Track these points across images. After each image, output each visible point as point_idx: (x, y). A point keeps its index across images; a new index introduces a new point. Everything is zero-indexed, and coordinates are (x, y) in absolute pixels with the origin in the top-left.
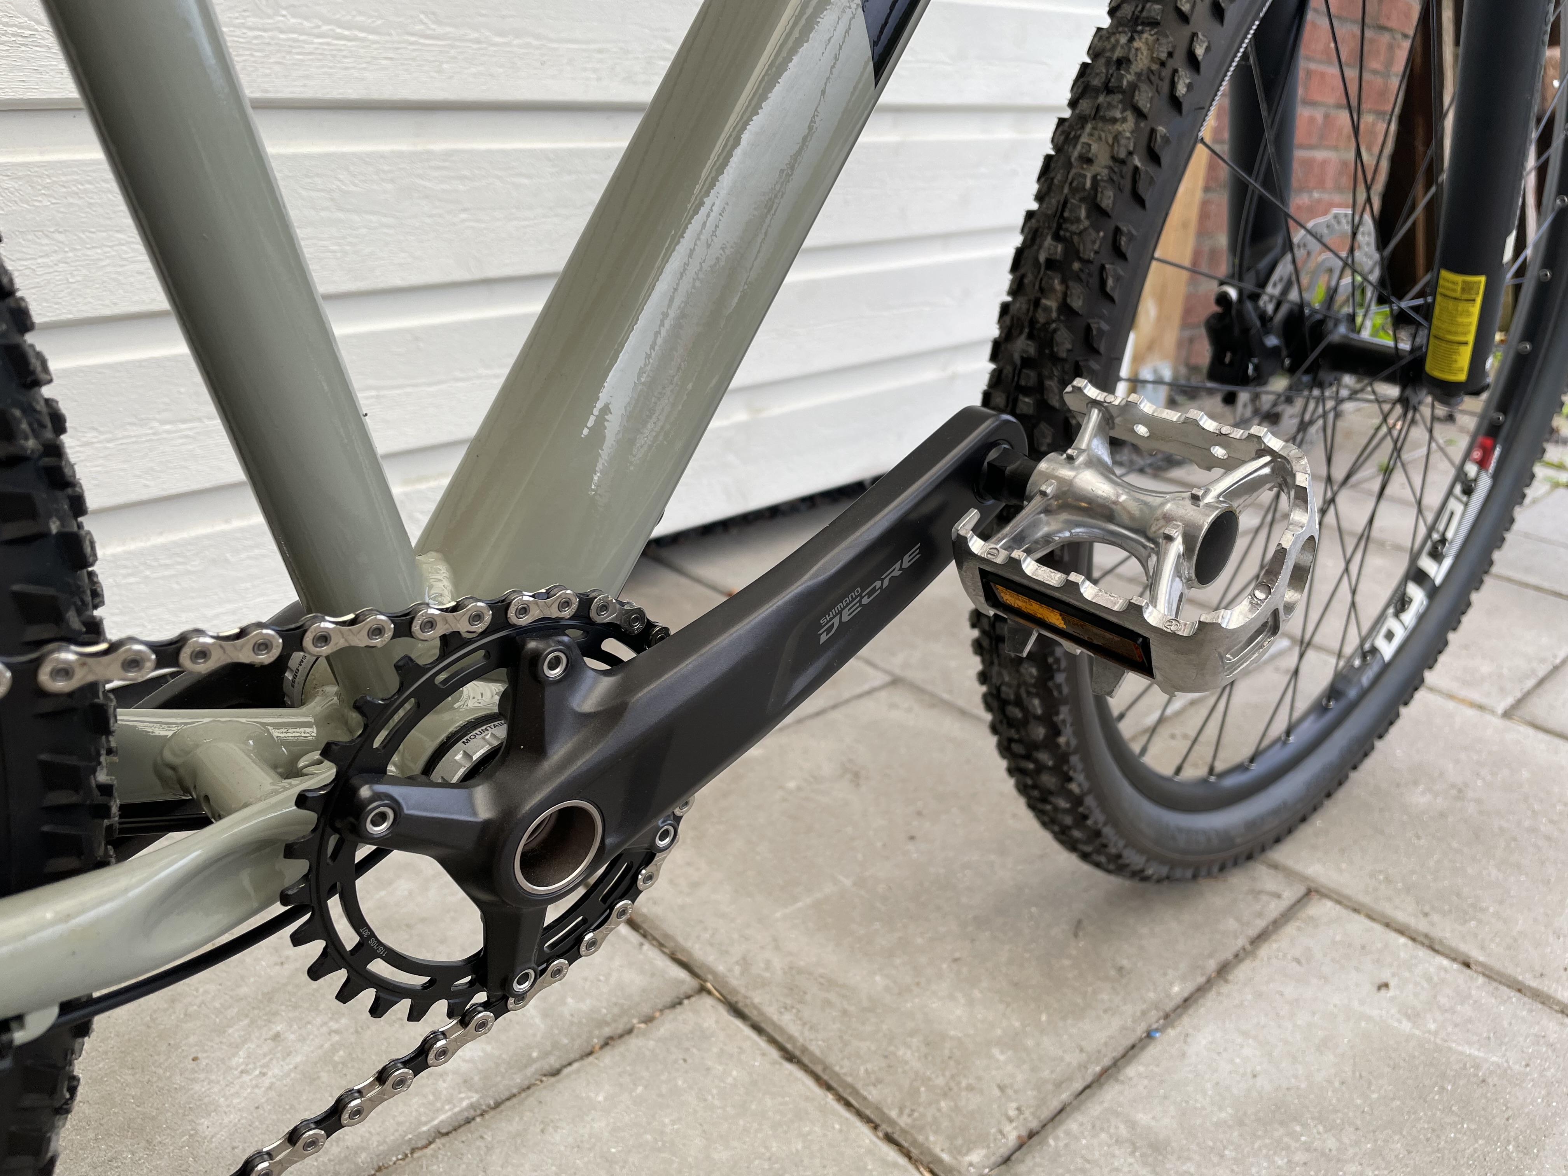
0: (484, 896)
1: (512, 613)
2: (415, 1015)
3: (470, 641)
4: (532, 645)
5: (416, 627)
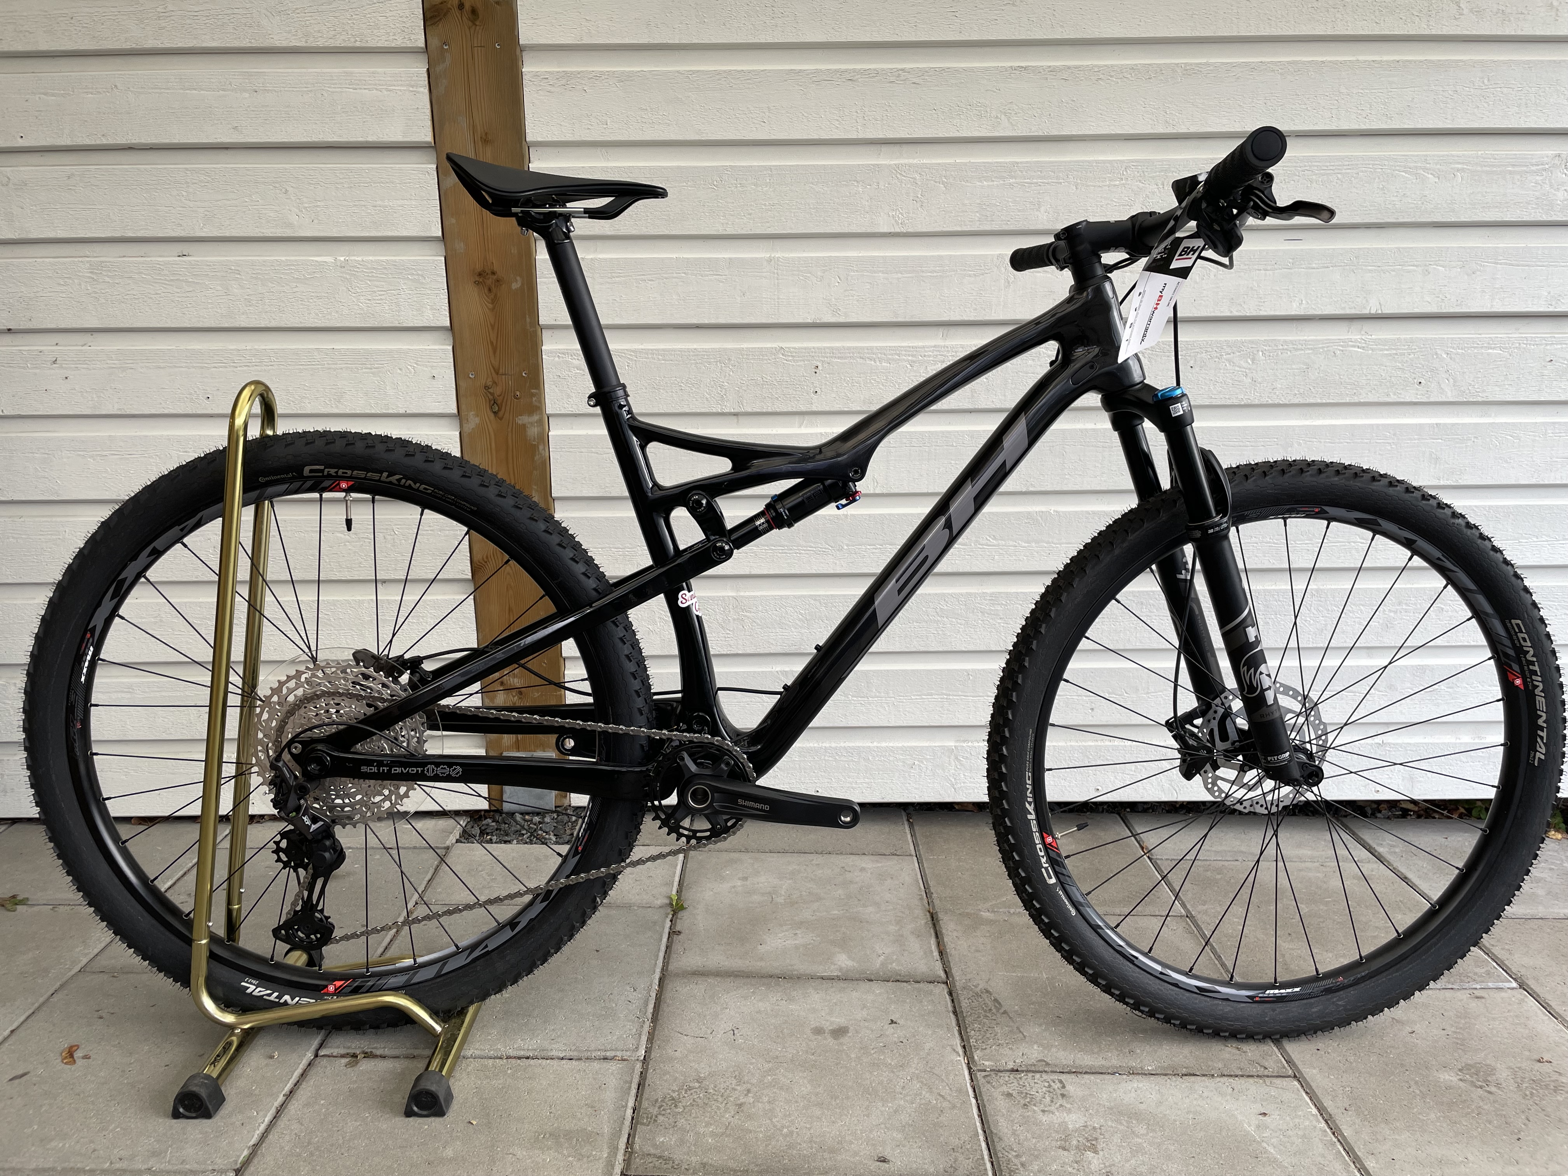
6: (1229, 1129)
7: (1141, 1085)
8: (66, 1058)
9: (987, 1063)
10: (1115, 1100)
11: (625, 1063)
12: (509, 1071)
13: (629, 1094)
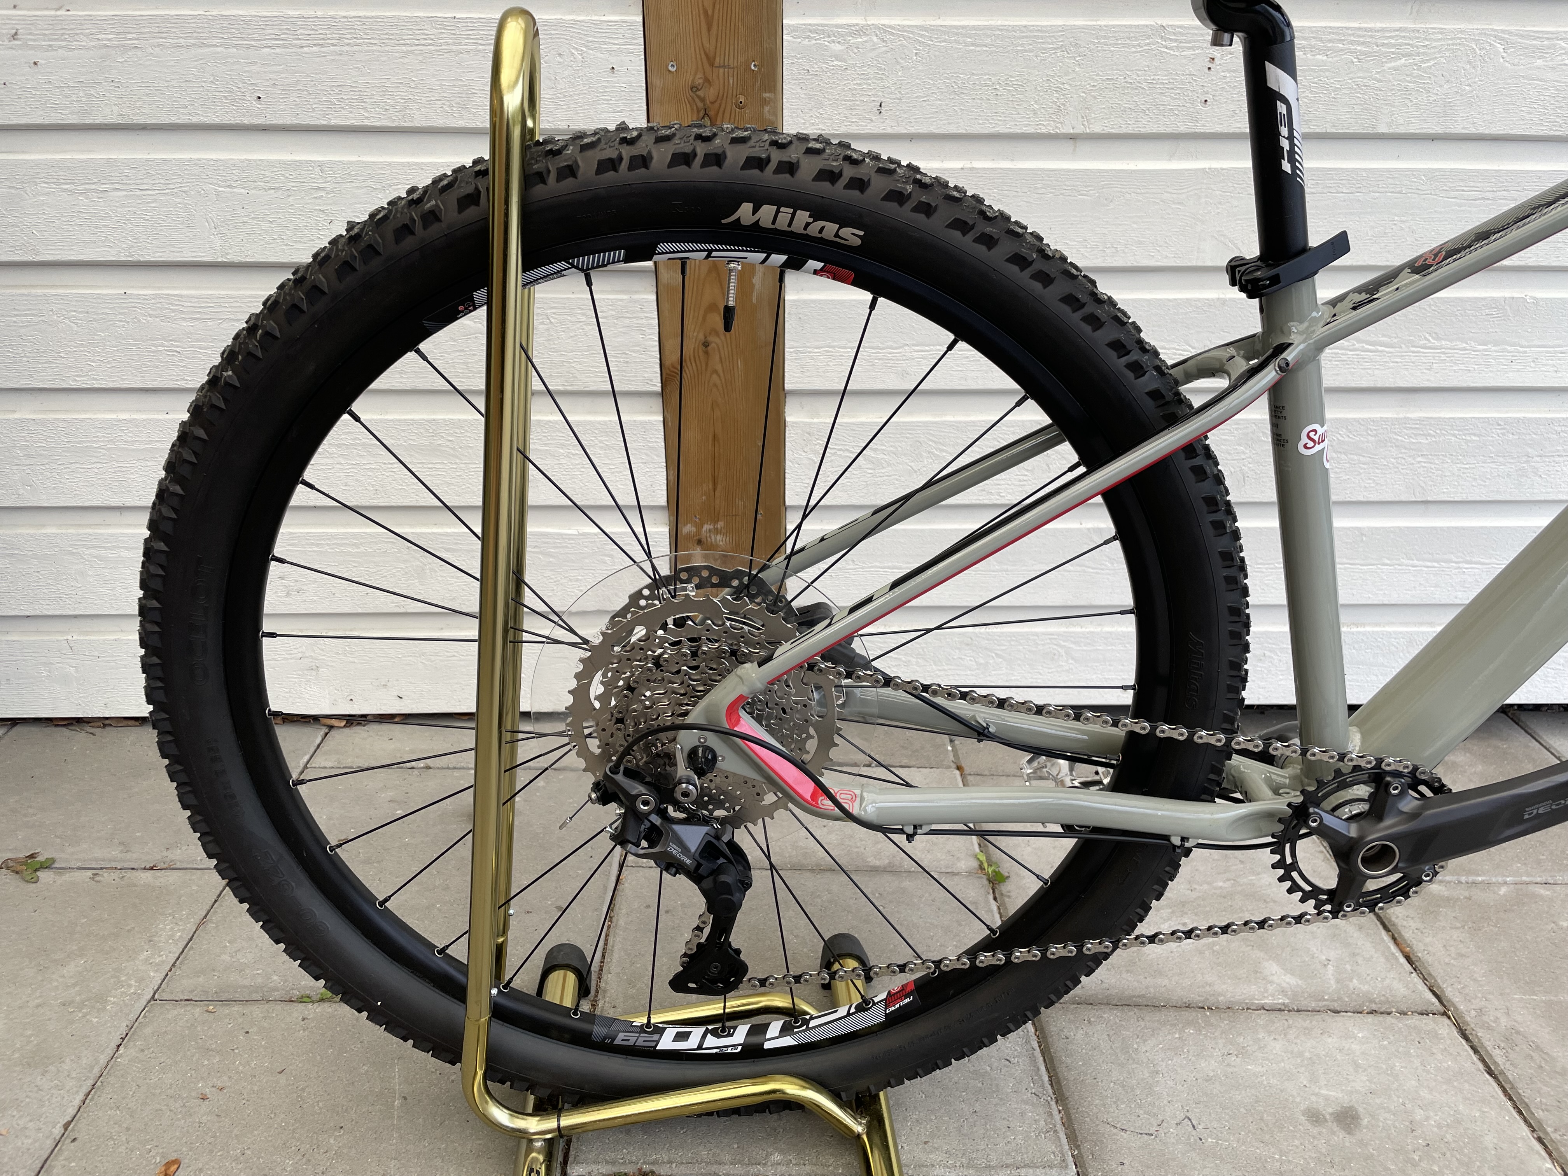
0: (1342, 865)
1: (1383, 765)
2: (1303, 900)
3: (1364, 770)
4: (1388, 779)
5: (1346, 760)
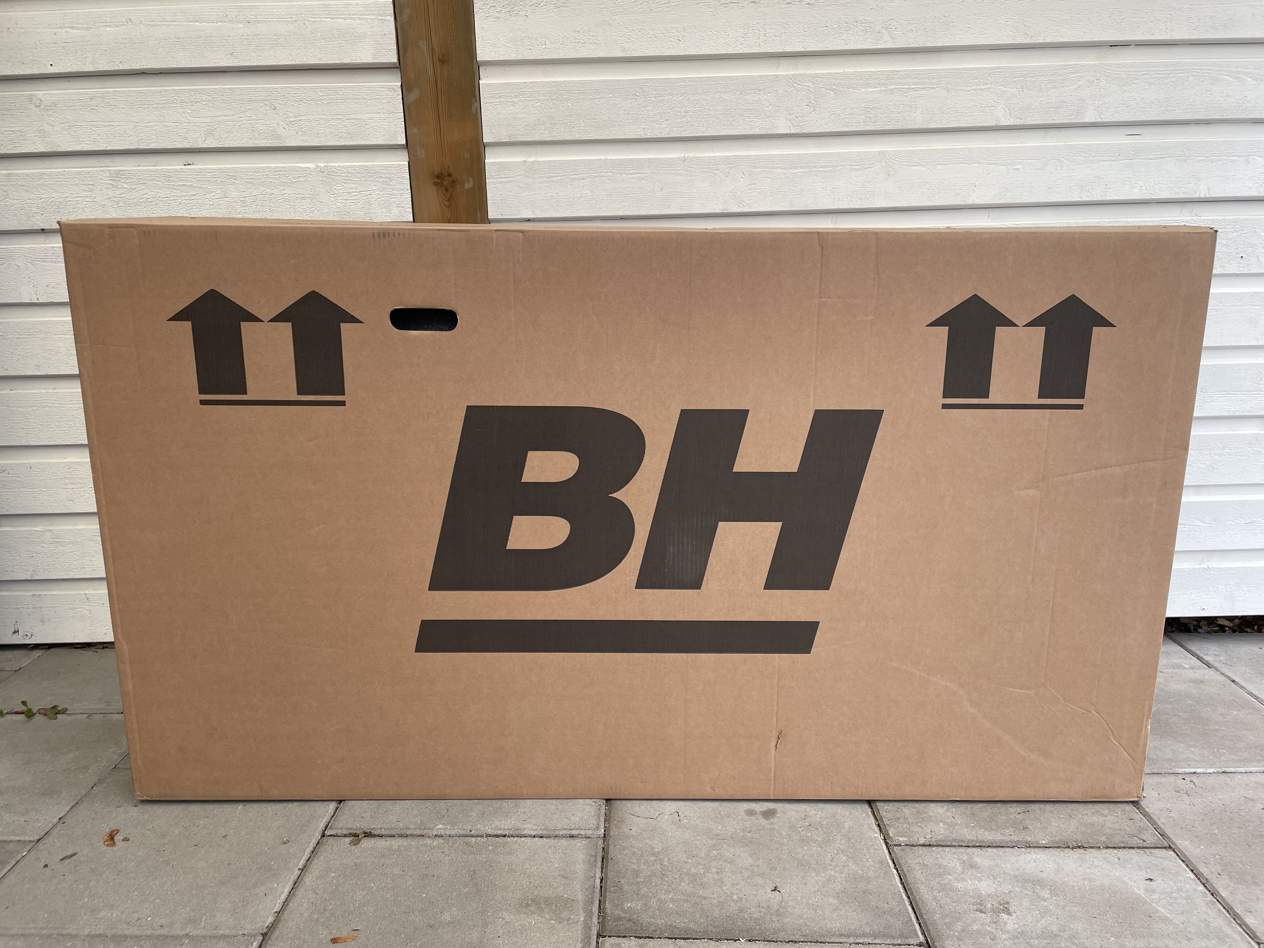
6: (1122, 893)
7: (1038, 857)
8: (107, 840)
9: (901, 839)
10: (1018, 869)
11: (589, 840)
12: (490, 848)
13: (596, 866)
